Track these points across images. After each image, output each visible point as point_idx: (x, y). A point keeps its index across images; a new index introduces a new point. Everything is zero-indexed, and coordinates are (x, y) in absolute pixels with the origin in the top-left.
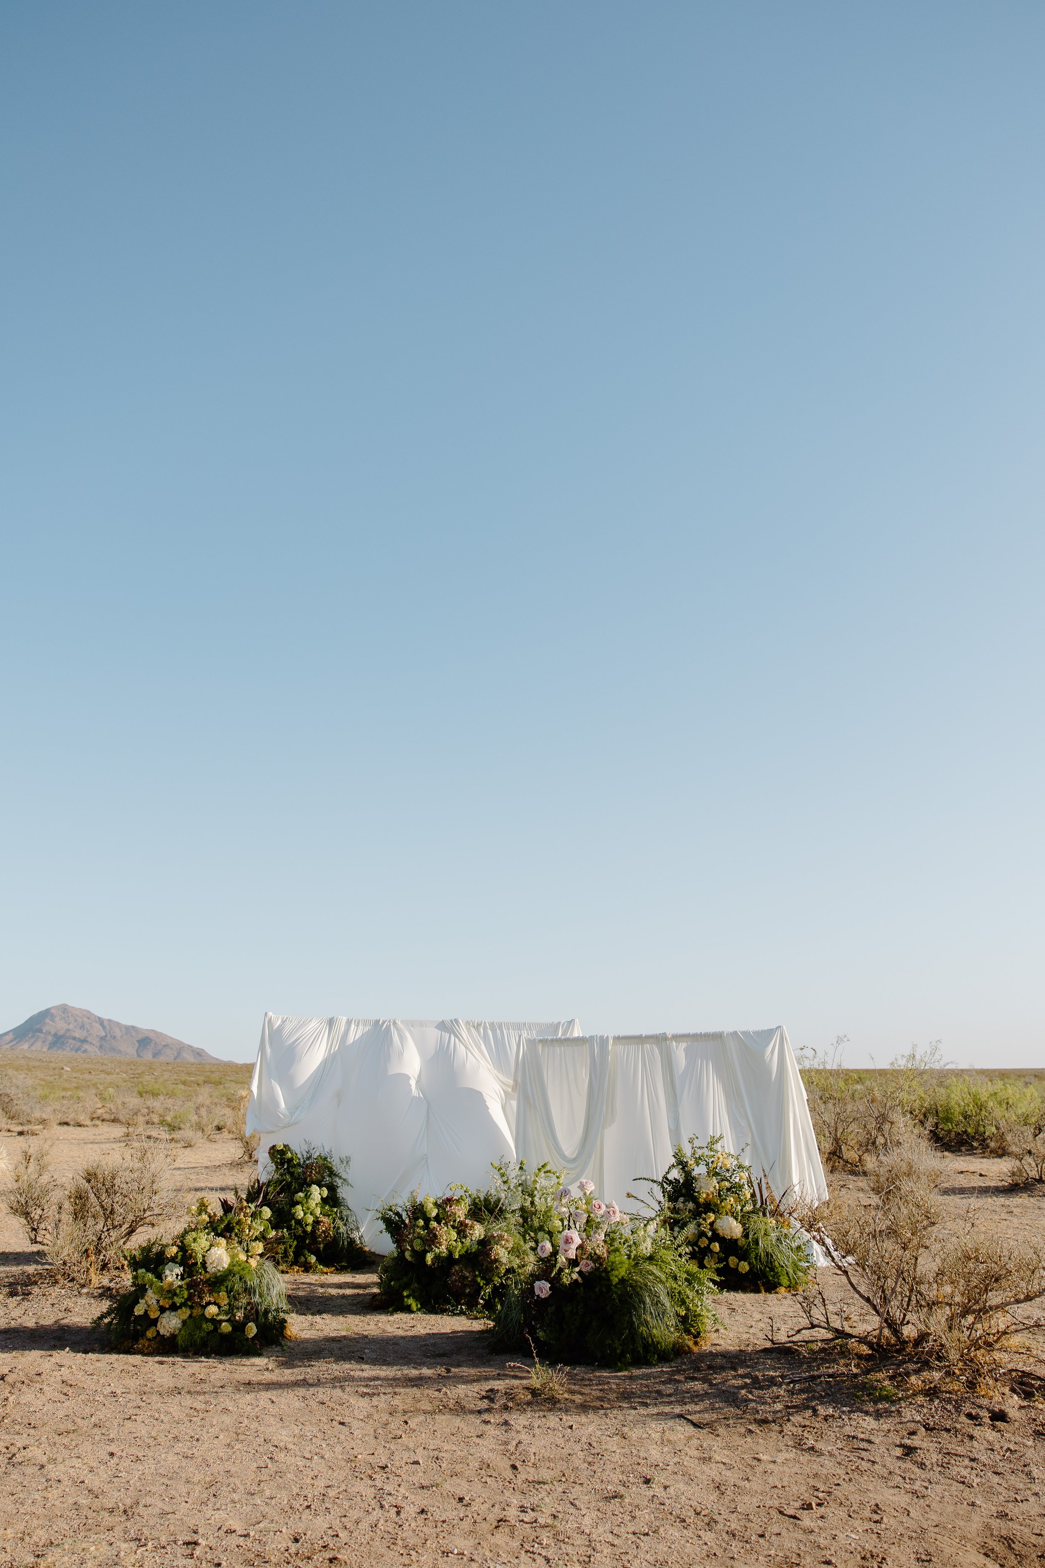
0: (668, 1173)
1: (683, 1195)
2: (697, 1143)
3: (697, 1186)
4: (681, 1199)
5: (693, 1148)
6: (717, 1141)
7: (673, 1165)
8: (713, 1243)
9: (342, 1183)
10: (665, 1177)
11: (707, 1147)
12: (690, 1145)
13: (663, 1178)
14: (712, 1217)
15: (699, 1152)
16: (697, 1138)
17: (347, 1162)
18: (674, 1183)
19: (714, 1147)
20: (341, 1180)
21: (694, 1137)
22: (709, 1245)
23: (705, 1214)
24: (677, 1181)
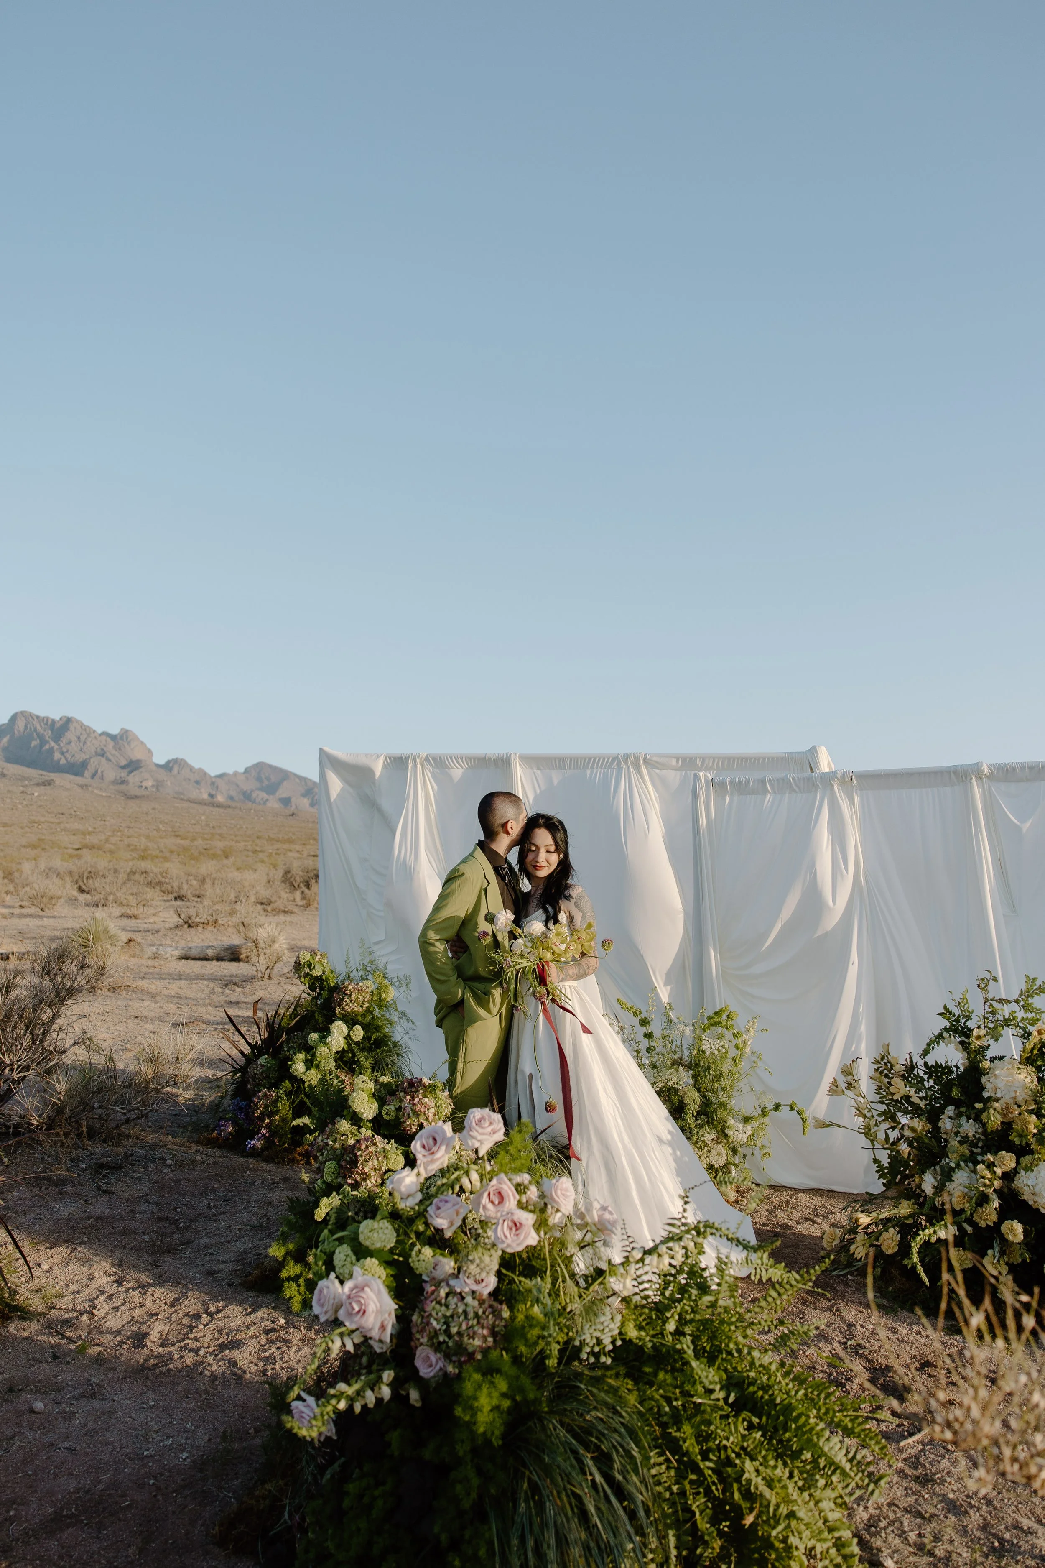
0: (928, 1050)
1: (957, 1104)
3: (989, 1086)
4: (950, 1111)
5: (986, 1000)
6: (1041, 990)
7: (940, 1037)
8: (1008, 1222)
9: (400, 1018)
11: (1017, 1001)
12: (980, 995)
15: (1005, 1011)
16: (993, 980)
17: (407, 984)
20: (396, 1013)
21: (987, 975)
22: (998, 1224)
24: (947, 1070)
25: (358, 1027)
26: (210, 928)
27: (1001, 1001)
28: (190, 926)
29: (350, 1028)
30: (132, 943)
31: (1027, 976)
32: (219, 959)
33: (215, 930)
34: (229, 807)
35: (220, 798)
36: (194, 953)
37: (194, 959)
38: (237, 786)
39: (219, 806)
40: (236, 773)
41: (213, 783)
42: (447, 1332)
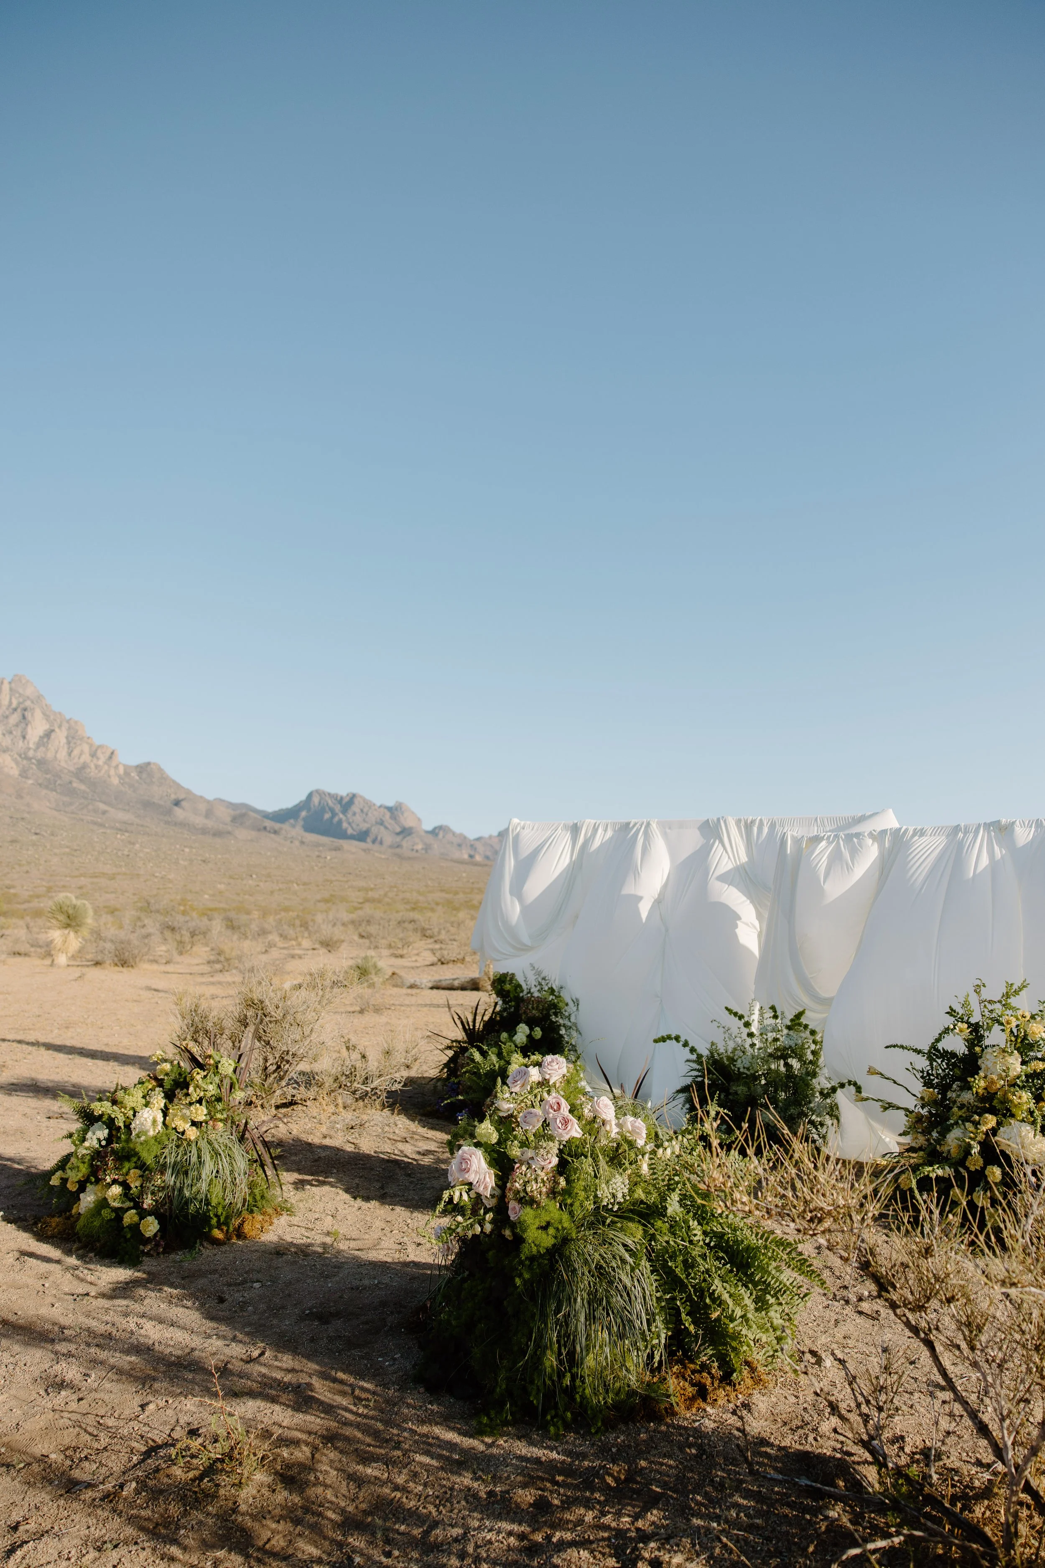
0: (938, 1040)
1: (961, 1080)
2: (986, 994)
3: (984, 1066)
4: (956, 1085)
5: (981, 1002)
6: (1016, 993)
8: (990, 1167)
10: (933, 1047)
11: (1000, 1002)
12: (976, 998)
13: (931, 1048)
14: (991, 1121)
16: (984, 986)
18: (948, 1055)
19: (1013, 1001)
21: (979, 982)
22: (983, 1169)
23: (980, 1115)
24: (953, 1055)
25: (538, 1029)
26: (459, 965)
27: (990, 1002)
28: (442, 963)
29: (531, 1029)
30: (395, 976)
31: (1007, 983)
32: (463, 988)
33: (463, 966)
34: (486, 865)
35: (478, 858)
36: (444, 984)
37: (444, 989)
38: (492, 846)
39: (476, 864)
40: (490, 837)
41: (472, 846)
42: (525, 1191)
